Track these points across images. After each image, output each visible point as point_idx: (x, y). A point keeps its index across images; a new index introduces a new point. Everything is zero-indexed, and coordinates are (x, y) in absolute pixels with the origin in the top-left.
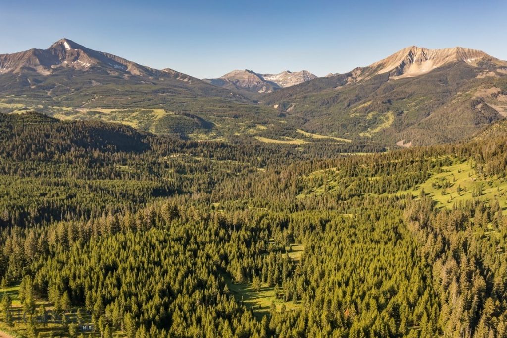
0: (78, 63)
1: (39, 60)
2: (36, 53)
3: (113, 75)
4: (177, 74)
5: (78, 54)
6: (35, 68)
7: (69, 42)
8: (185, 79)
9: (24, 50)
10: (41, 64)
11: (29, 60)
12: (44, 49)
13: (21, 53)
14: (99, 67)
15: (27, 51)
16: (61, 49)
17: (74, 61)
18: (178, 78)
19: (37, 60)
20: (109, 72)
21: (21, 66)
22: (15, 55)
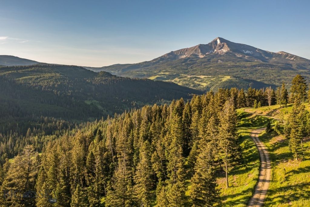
0: (222, 50)
1: (201, 50)
2: (201, 46)
3: (238, 56)
4: (287, 55)
5: (223, 45)
6: (198, 54)
7: (220, 39)
8: (292, 58)
9: (195, 45)
10: (201, 52)
11: (196, 50)
12: (205, 44)
13: (193, 47)
14: (231, 52)
15: (196, 46)
16: (214, 43)
17: (220, 49)
18: (287, 58)
19: (200, 50)
20: (236, 55)
21: (191, 54)
22: (190, 48)
